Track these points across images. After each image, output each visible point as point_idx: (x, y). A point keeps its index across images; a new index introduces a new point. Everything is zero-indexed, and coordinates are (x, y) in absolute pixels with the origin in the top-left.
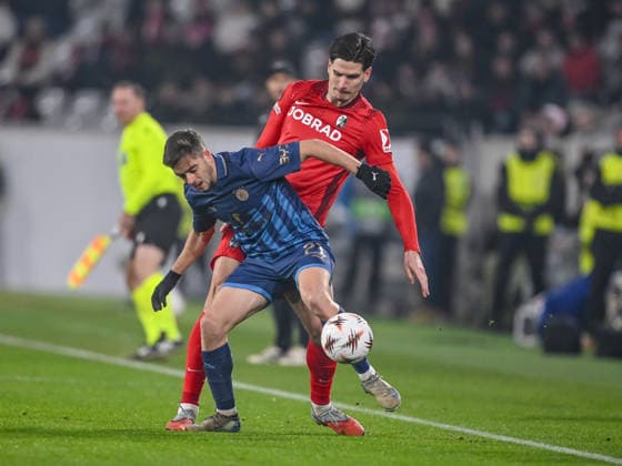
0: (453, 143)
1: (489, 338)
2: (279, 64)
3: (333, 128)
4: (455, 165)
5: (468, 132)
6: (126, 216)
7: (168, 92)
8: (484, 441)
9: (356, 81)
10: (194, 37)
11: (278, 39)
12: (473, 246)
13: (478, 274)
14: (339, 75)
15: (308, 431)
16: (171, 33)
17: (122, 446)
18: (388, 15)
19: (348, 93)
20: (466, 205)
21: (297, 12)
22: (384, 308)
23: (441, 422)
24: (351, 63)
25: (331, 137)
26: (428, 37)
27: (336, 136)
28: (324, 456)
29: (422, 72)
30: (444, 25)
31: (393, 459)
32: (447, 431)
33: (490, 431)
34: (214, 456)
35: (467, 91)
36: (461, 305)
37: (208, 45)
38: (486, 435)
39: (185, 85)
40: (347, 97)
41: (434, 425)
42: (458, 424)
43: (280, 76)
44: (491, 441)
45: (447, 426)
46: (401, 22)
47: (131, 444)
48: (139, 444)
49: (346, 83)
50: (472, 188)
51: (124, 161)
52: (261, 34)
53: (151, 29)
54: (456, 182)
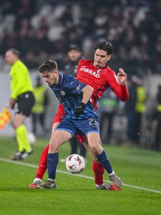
0: (140, 77)
1: (153, 153)
2: (73, 46)
3: (96, 73)
4: (141, 86)
5: (146, 73)
6: (12, 99)
7: (30, 57)
8: (152, 193)
9: (104, 59)
10: (40, 35)
11: (73, 36)
12: (148, 117)
13: (149, 128)
14: (98, 55)
15: (83, 189)
16: (31, 33)
17: (11, 194)
18: (115, 27)
19: (101, 63)
20: (145, 101)
21: (80, 26)
22: (113, 141)
23: (135, 185)
24: (102, 51)
25: (96, 76)
26: (131, 35)
27: (98, 76)
28: (89, 198)
29: (128, 50)
30: (137, 31)
31: (116, 200)
32: (137, 189)
33: (154, 189)
34: (46, 198)
35: (146, 57)
36: (143, 140)
37: (46, 38)
38: (152, 191)
39: (37, 54)
40: (101, 65)
41: (132, 186)
42: (141, 186)
43: (73, 51)
44: (154, 193)
45: (137, 187)
46: (120, 30)
47: (14, 193)
48: (18, 193)
49: (100, 59)
50: (148, 95)
51: (11, 79)
52: (66, 34)
53: (24, 32)
54: (141, 92)
